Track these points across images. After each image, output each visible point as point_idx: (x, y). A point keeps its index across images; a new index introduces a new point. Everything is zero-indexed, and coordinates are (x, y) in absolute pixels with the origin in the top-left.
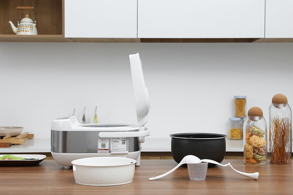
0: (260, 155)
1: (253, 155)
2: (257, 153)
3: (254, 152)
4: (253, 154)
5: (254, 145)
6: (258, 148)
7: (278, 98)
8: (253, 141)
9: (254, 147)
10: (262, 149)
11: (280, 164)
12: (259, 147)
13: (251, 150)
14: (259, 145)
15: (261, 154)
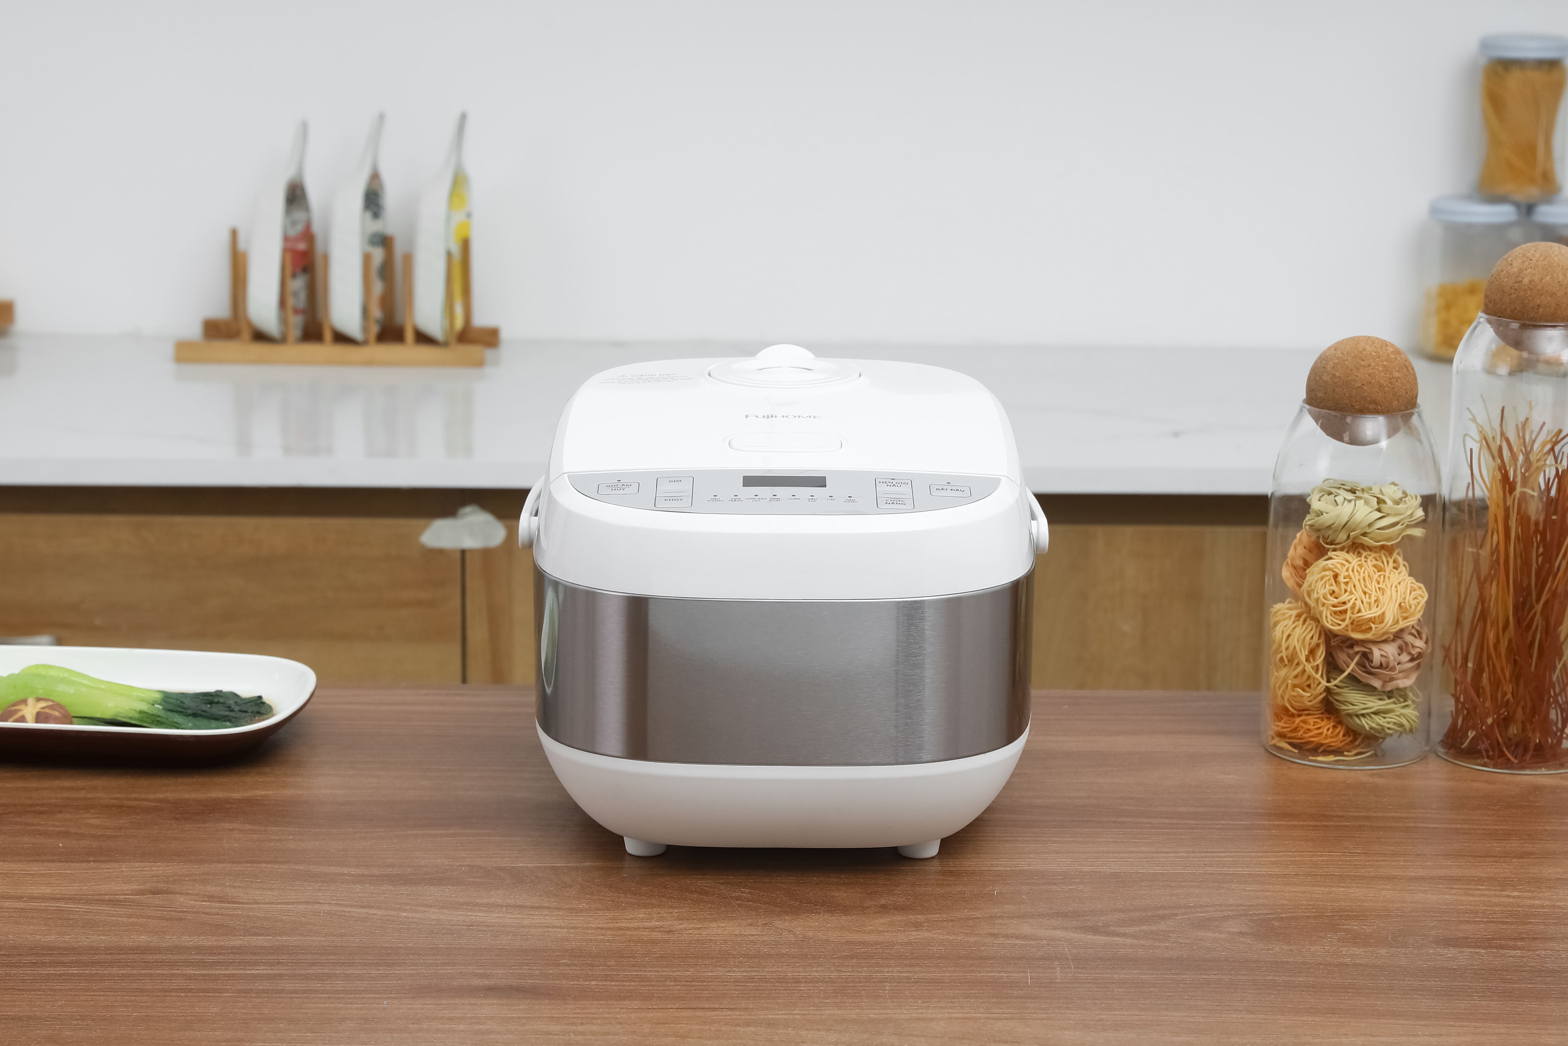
0: (1370, 690)
1: (1327, 690)
2: (1352, 679)
3: (1332, 667)
4: (1324, 683)
5: (1330, 623)
6: (1362, 642)
7: (1526, 281)
8: (1322, 592)
9: (1328, 636)
10: (1391, 650)
11: (1508, 765)
12: (1369, 636)
13: (1312, 652)
14: (1360, 625)
15: (1377, 683)
